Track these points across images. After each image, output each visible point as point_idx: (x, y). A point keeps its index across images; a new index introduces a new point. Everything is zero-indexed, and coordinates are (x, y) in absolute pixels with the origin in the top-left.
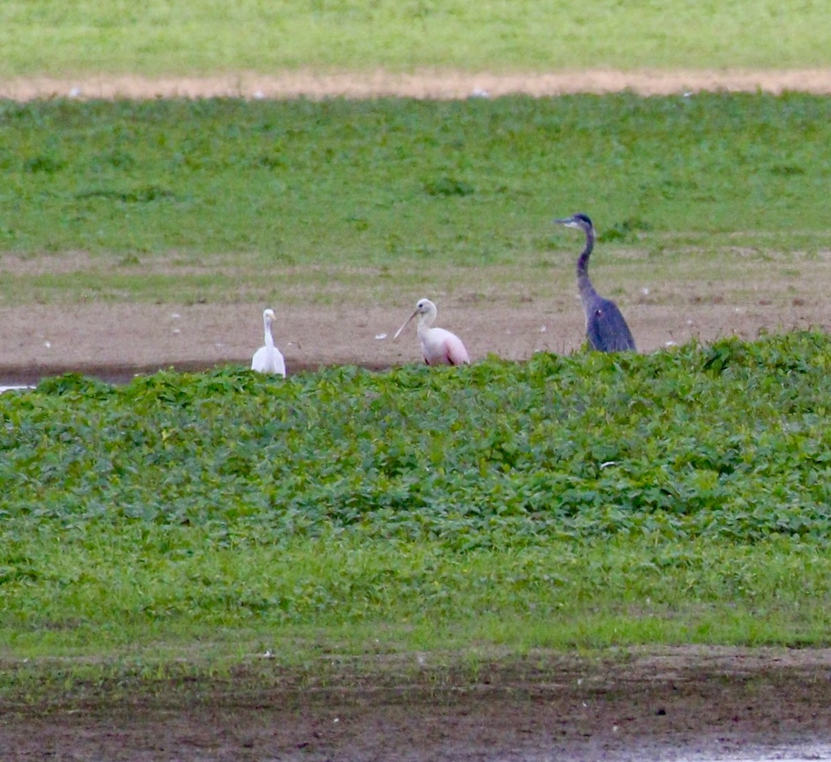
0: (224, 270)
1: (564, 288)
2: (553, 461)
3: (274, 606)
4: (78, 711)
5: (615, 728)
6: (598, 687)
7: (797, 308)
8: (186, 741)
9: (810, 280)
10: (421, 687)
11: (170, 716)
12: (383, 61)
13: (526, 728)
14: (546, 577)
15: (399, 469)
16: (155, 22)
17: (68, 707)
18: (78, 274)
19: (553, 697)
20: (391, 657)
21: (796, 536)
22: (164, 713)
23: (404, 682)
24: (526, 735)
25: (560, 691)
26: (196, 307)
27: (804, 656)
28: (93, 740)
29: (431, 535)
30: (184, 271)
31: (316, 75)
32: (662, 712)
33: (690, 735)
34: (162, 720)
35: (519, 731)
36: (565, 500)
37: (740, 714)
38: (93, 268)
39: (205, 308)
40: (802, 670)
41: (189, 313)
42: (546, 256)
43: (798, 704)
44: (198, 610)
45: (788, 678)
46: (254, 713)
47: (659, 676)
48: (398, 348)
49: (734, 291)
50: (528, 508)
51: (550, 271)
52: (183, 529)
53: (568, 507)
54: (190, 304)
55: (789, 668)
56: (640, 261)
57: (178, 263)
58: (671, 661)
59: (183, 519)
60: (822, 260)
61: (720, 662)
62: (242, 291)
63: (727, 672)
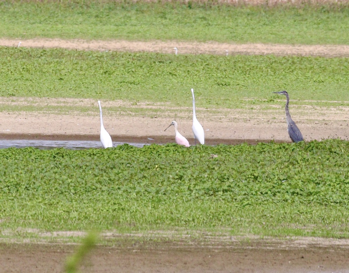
0: (161, 107)
1: (258, 116)
2: (268, 179)
3: (191, 221)
4: (136, 251)
5: (290, 262)
6: (284, 249)
7: (326, 125)
8: (168, 261)
9: (328, 116)
10: (233, 247)
11: (162, 253)
12: (197, 38)
13: (264, 261)
14: (268, 215)
15: (224, 180)
16: (132, 25)
17: (133, 249)
18: (120, 107)
19: (271, 251)
20: (225, 237)
21: (338, 204)
22: (161, 252)
23: (229, 245)
24: (264, 263)
25: (273, 250)
26: (154, 119)
27: (342, 242)
28: (141, 260)
29: (234, 200)
30: (150, 107)
31: (177, 42)
32: (303, 257)
33: (311, 265)
34: (160, 254)
35: (262, 262)
36: (272, 191)
37: (325, 259)
38: (124, 105)
39: (156, 119)
40: (341, 245)
41: (152, 120)
42: (252, 106)
43: (342, 257)
44: (170, 222)
45: (338, 248)
46: (186, 253)
47: (301, 246)
48: (213, 134)
49: (307, 120)
50: (262, 193)
51: (254, 111)
52: (164, 196)
53: (273, 193)
54: (153, 118)
55: (338, 245)
56: (279, 109)
57: (148, 105)
58: (304, 242)
59: (163, 193)
60: (331, 110)
61: (318, 243)
62: (166, 114)
63: (321, 246)
